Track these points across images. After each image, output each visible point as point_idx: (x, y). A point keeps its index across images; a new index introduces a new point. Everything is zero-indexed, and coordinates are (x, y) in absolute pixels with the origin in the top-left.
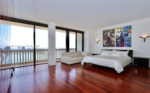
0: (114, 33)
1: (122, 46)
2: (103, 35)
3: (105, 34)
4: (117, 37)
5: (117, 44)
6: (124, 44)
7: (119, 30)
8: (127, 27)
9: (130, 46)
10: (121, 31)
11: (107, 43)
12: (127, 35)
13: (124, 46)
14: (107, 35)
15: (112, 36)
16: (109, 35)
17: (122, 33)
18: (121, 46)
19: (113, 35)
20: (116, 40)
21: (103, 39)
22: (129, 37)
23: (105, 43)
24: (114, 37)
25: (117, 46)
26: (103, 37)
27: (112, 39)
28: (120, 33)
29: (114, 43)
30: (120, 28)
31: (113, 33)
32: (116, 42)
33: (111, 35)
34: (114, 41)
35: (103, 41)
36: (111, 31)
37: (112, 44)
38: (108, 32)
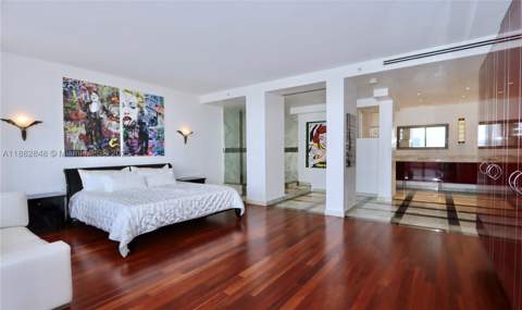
0: (116, 103)
1: (144, 152)
2: (65, 101)
3: (75, 97)
4: (127, 123)
5: (127, 144)
6: (147, 144)
7: (135, 101)
8: (155, 97)
9: (161, 153)
10: (139, 106)
11: (86, 139)
12: (154, 121)
13: (147, 154)
14: (86, 106)
15: (110, 116)
17: (142, 112)
18: (141, 154)
19: (113, 110)
20: (125, 132)
21: (67, 118)
22: (159, 126)
23: (75, 140)
24: (117, 119)
26: (66, 108)
27: (110, 125)
28: (137, 110)
29: (118, 142)
30: (138, 96)
31: (113, 102)
32: (126, 138)
33: (104, 109)
34: (117, 135)
35: (65, 129)
36: (105, 94)
37: (110, 143)
38: (90, 93)
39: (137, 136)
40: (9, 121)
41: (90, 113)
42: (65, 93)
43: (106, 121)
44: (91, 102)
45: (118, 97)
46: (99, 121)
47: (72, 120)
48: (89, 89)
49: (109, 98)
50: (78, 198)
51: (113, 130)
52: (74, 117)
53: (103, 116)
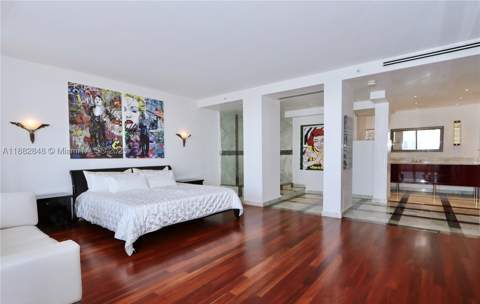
0: (118, 107)
1: (145, 155)
2: (70, 106)
3: (80, 101)
4: (128, 126)
5: (130, 147)
6: (148, 147)
7: (136, 105)
8: (155, 101)
9: (161, 155)
10: (140, 110)
12: (154, 125)
13: (148, 156)
15: (113, 119)
16: (98, 112)
17: (143, 116)
18: (142, 156)
19: (116, 113)
20: (127, 135)
21: (72, 122)
22: (159, 130)
23: (80, 142)
24: (120, 122)
25: (132, 154)
26: (71, 112)
27: (113, 128)
28: (139, 113)
29: (120, 144)
30: (139, 100)
31: (116, 106)
32: (128, 141)
33: (107, 112)
34: (120, 138)
35: (71, 132)
36: (108, 98)
37: (113, 146)
38: (94, 98)
39: (139, 139)
40: (18, 124)
41: (94, 117)
42: (70, 97)
43: (109, 125)
44: (95, 106)
45: (120, 100)
46: (102, 125)
47: (76, 123)
48: (93, 94)
49: (112, 102)
50: (83, 197)
51: (116, 133)
52: (79, 120)
53: (107, 119)
